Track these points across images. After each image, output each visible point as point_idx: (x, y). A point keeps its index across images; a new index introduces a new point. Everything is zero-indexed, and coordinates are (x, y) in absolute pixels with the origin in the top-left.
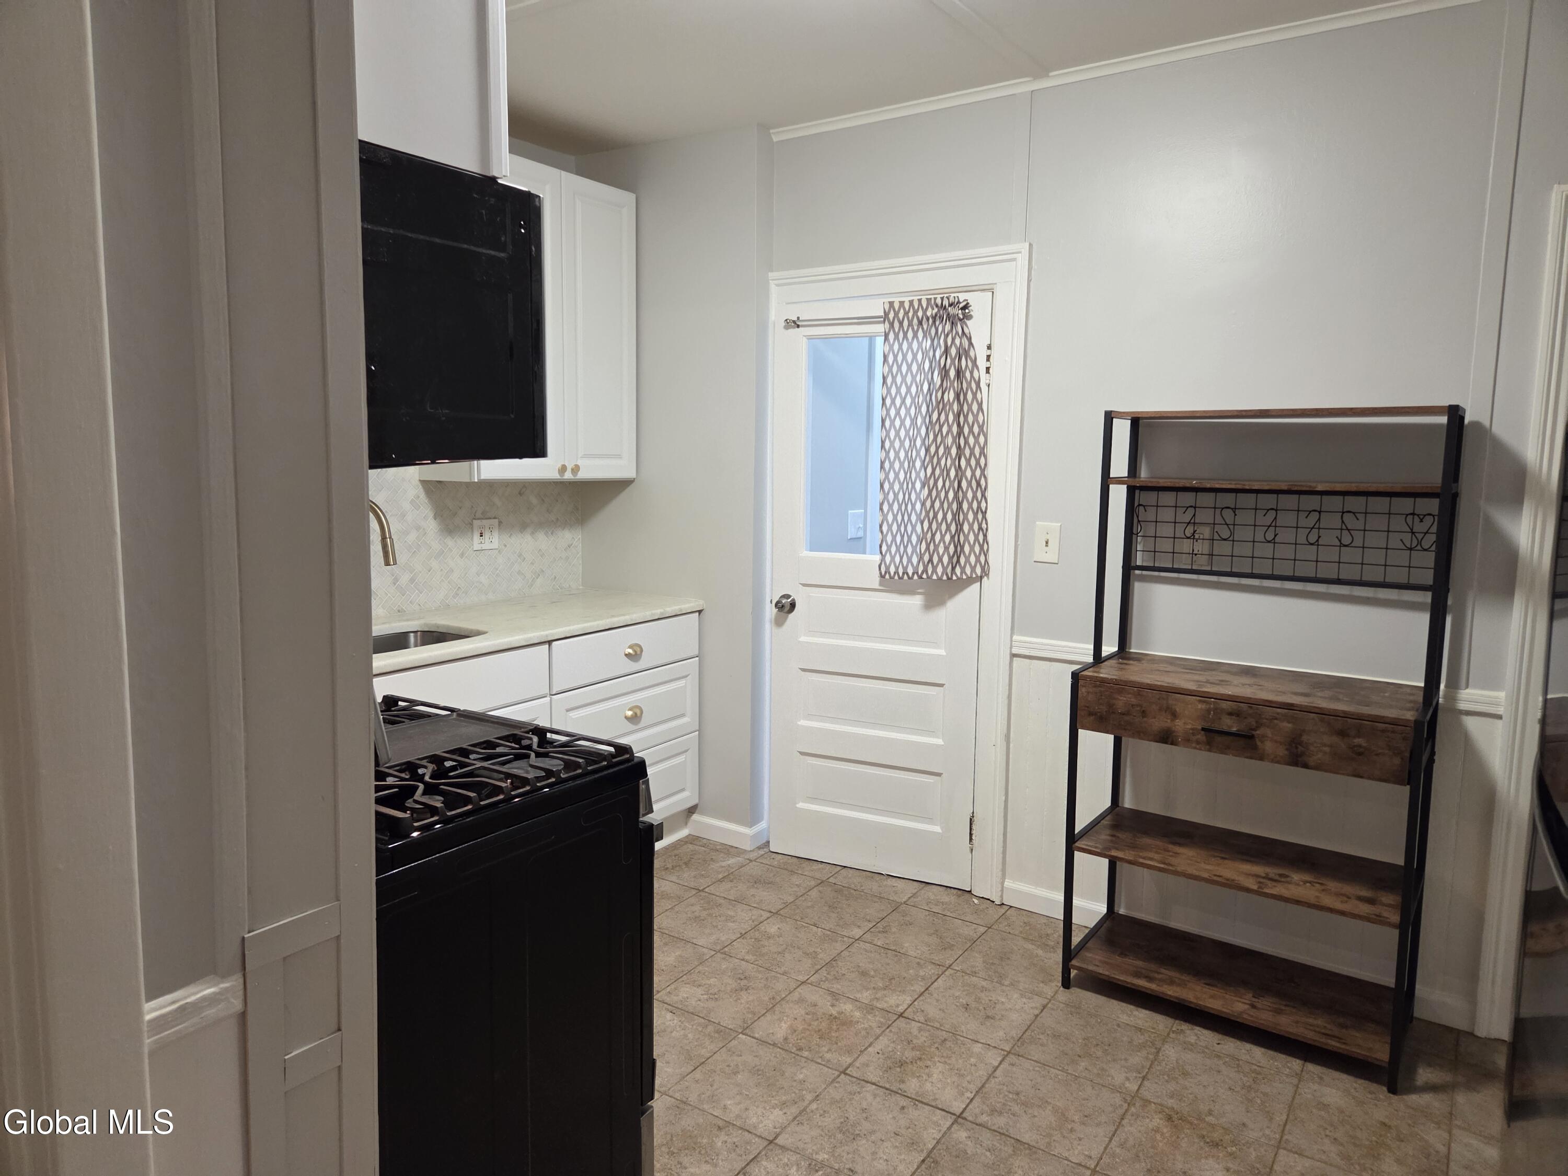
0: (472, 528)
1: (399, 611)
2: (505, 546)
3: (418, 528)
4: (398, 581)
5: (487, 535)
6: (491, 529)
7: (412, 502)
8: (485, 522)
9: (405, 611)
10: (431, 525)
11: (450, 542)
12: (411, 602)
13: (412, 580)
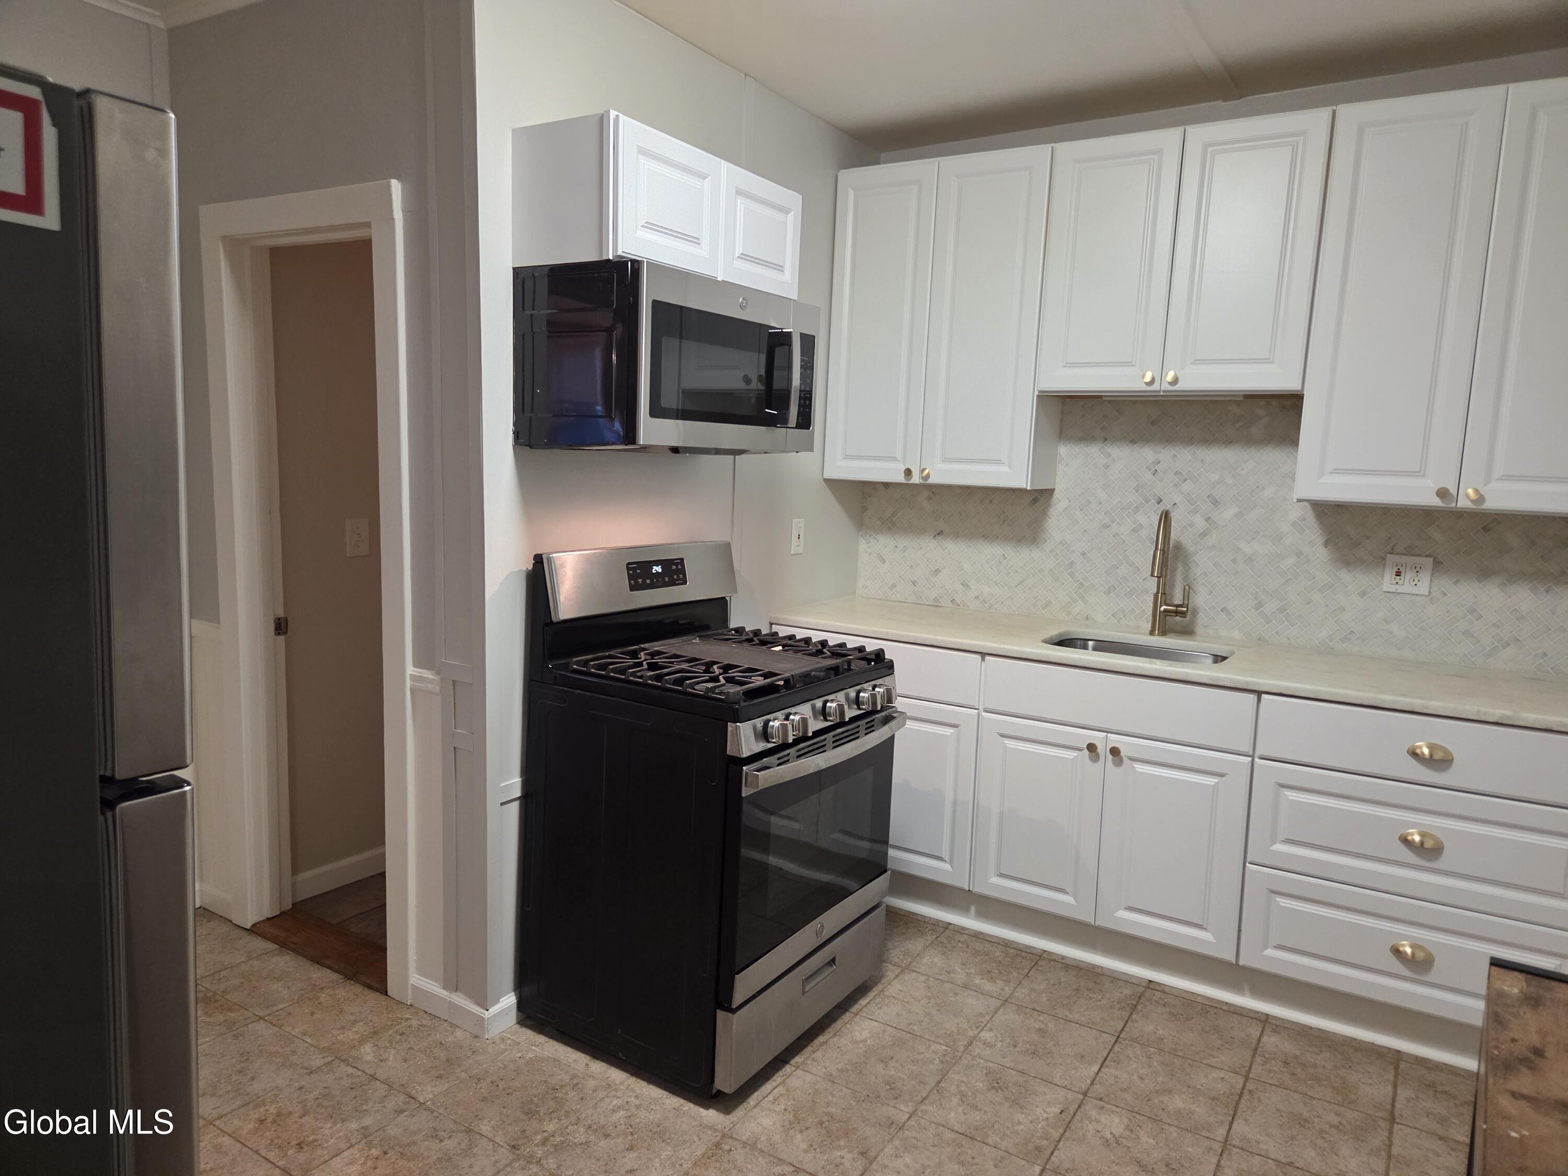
0: (1384, 564)
1: (1259, 639)
2: (1445, 594)
3: (1299, 554)
4: (1262, 607)
5: (1408, 575)
6: (1417, 570)
7: (1294, 524)
8: (1410, 560)
9: (1267, 641)
10: (1319, 554)
11: (1345, 575)
12: (1276, 632)
13: (1282, 610)
